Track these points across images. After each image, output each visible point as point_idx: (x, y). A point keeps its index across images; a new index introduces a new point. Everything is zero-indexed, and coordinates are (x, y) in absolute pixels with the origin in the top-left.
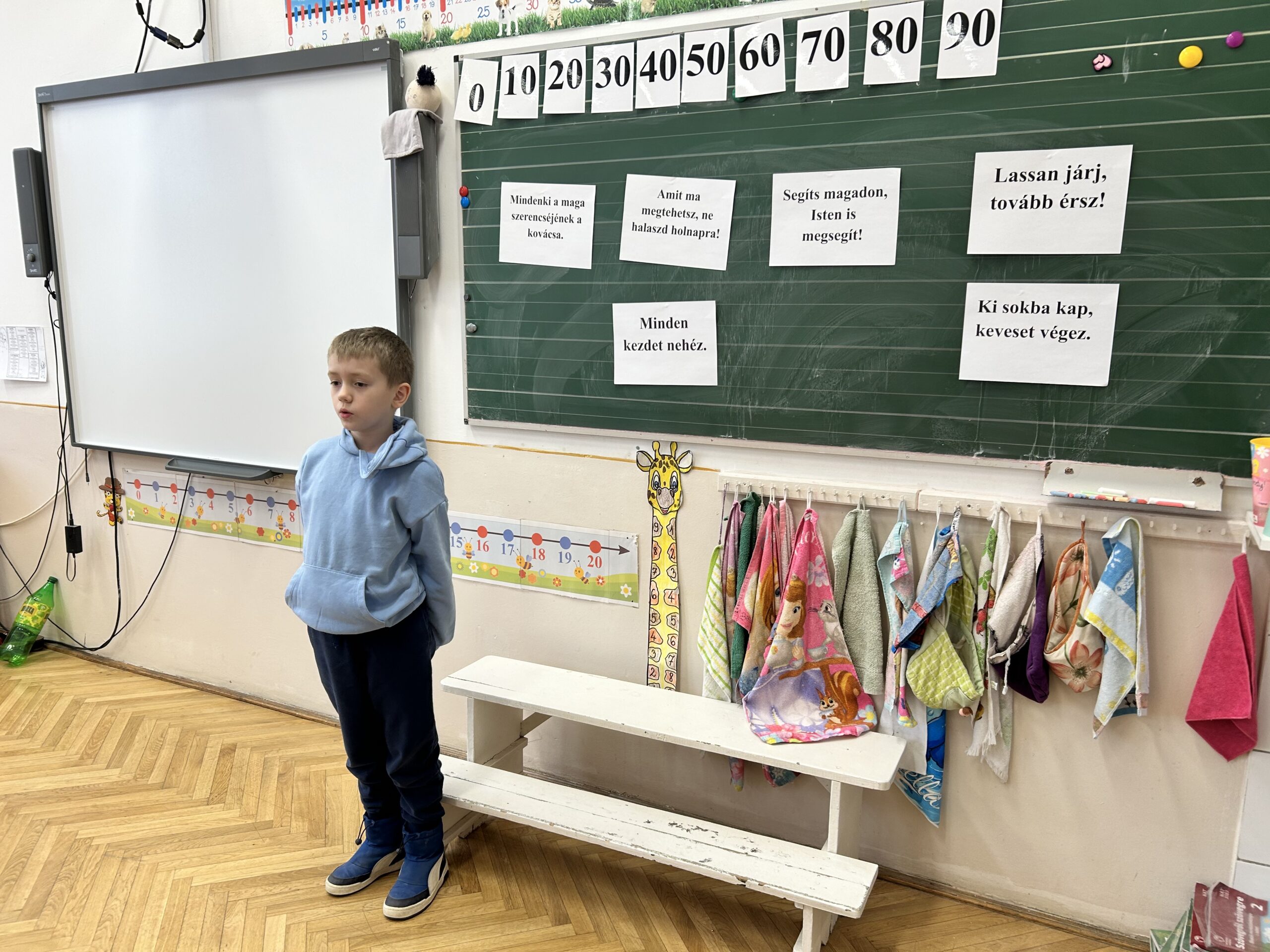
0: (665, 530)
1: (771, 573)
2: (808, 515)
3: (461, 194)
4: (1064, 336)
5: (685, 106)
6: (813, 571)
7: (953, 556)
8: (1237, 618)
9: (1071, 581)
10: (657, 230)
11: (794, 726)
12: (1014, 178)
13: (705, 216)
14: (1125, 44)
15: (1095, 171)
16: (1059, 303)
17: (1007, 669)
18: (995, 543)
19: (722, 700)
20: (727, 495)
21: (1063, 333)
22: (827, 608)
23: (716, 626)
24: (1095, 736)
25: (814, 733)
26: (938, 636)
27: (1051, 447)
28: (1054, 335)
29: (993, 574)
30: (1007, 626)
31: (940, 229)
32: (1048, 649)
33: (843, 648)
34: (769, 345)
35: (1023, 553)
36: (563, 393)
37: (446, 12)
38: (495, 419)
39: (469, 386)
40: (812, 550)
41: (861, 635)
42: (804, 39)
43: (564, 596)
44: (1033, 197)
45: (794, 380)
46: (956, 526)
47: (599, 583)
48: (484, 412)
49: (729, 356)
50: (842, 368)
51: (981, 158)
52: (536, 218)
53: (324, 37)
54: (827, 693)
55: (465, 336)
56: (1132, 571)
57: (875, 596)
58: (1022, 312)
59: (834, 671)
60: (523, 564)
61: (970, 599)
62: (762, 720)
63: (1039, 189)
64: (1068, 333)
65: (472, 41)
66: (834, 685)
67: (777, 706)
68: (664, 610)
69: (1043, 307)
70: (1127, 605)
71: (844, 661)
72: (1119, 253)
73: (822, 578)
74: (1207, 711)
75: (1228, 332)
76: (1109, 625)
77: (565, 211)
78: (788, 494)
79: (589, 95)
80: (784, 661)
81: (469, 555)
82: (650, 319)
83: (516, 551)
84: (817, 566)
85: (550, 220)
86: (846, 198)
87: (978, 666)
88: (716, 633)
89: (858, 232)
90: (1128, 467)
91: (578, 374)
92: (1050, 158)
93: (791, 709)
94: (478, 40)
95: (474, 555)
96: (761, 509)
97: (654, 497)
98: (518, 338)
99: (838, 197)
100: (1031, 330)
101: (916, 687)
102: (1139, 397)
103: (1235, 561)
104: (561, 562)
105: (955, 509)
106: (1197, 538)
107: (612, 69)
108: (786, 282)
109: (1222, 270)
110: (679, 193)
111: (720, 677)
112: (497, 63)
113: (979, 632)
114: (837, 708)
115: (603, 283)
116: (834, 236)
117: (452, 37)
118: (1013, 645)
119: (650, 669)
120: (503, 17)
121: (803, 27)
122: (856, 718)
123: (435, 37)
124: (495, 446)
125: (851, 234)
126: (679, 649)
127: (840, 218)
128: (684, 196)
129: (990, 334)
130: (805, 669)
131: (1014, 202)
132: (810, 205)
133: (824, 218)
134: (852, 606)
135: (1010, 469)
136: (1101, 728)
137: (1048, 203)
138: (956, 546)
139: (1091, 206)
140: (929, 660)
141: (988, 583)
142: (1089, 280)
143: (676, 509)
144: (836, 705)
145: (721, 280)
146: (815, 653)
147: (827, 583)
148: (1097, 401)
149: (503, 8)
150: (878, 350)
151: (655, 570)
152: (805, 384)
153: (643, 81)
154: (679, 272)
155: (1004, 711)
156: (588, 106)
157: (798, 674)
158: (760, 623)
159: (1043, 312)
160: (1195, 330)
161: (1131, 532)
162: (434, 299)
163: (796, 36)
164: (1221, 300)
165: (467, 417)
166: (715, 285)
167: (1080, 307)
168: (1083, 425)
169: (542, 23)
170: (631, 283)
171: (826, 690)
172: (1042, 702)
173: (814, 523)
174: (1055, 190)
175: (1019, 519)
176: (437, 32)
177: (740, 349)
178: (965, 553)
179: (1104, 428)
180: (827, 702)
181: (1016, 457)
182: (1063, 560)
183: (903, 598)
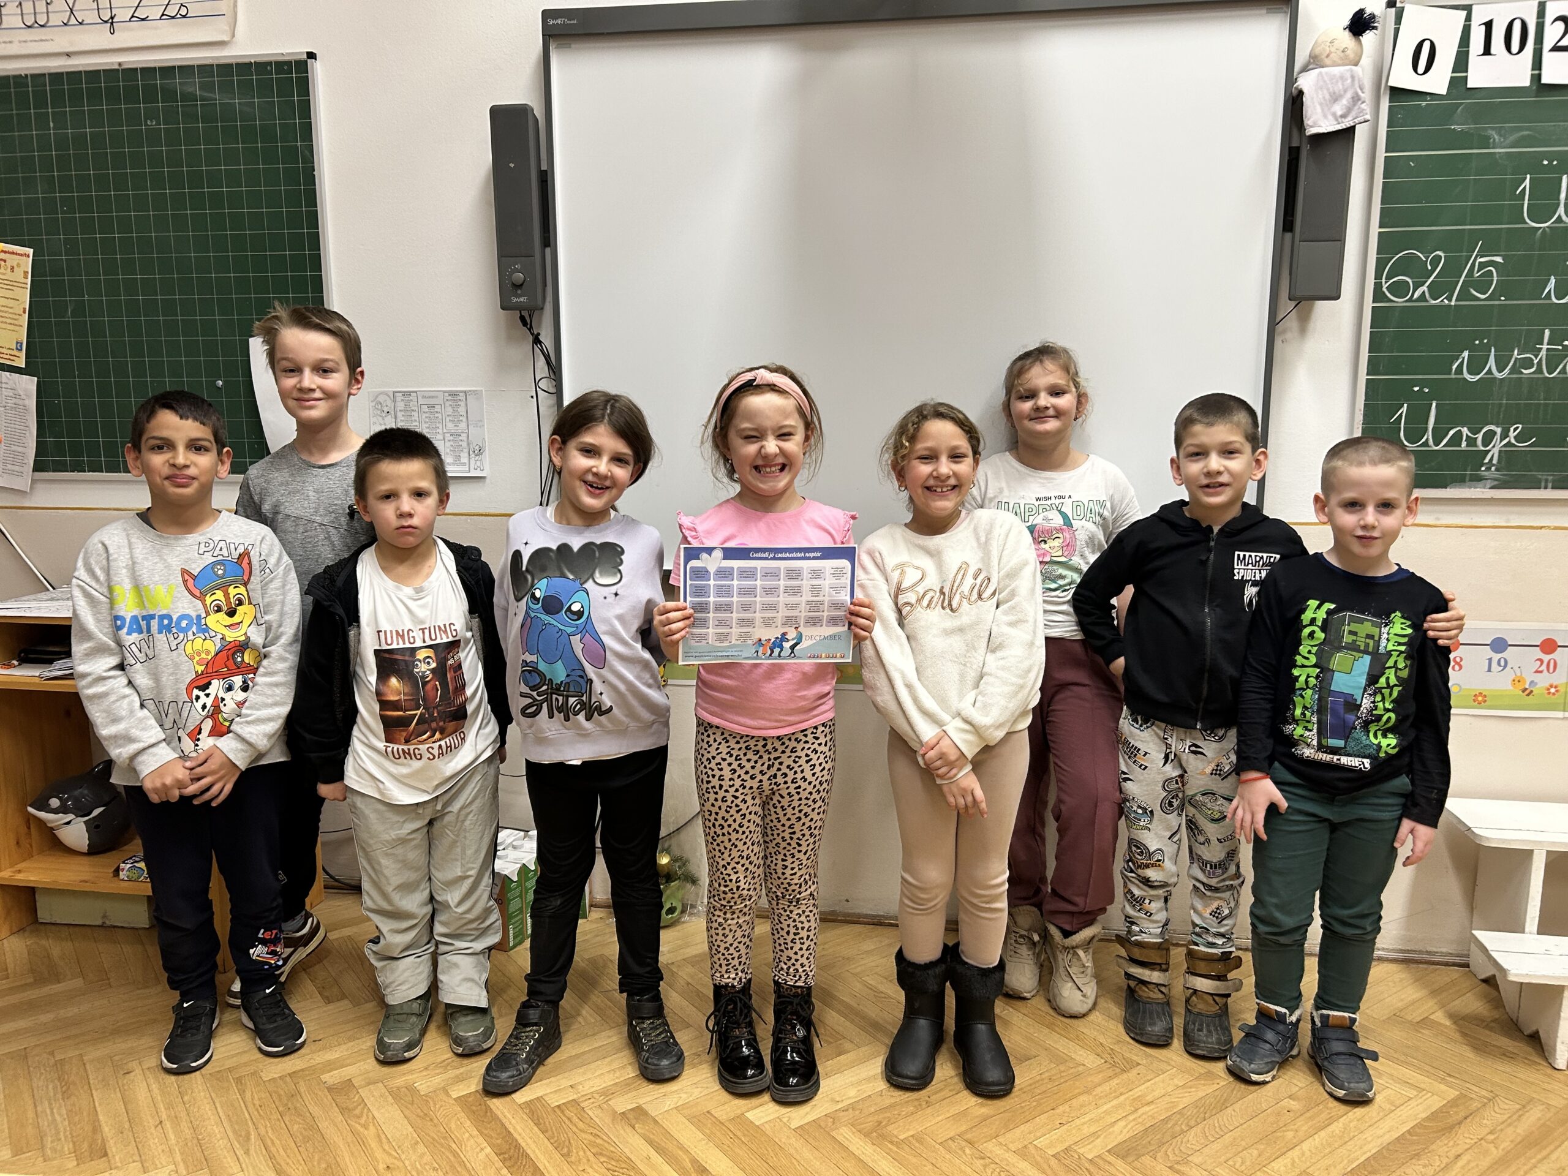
43: (1488, 717)
47: (1549, 693)
55: (1364, 378)
104: (1489, 670)
162: (1303, 329)
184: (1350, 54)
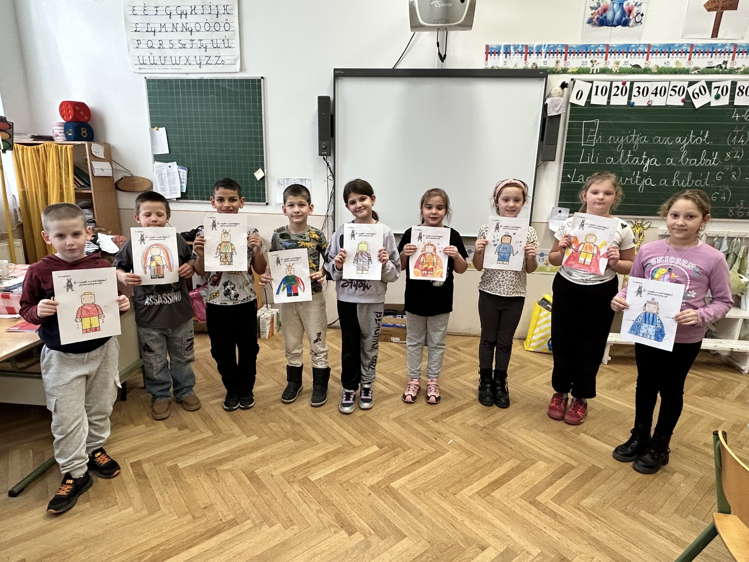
37: (567, 61)
39: (559, 201)
53: (505, 64)
65: (578, 74)
94: (581, 73)
112: (591, 83)
117: (569, 71)
120: (593, 66)
123: (560, 70)
149: (593, 63)
169: (610, 70)
176: (562, 68)
184: (561, 94)
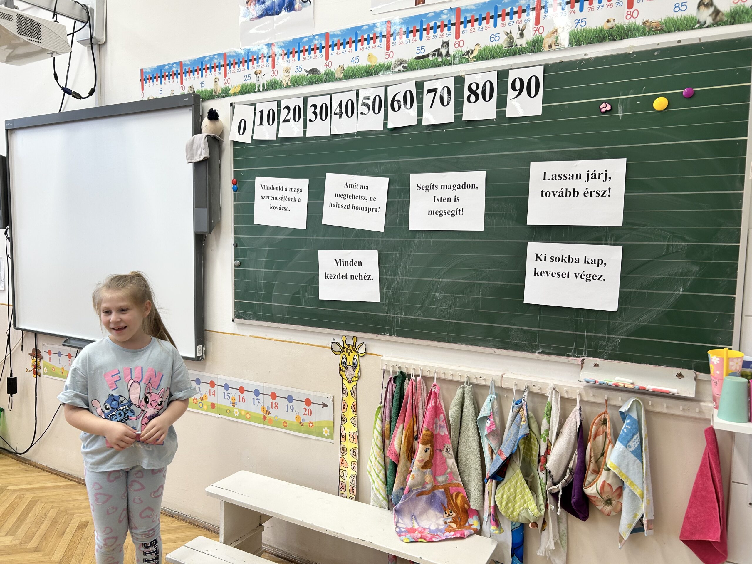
0: (350, 393)
1: (411, 425)
2: (434, 387)
3: (233, 183)
4: (589, 278)
5: (359, 133)
6: (438, 424)
7: (523, 420)
8: (709, 470)
9: (600, 438)
10: (344, 206)
11: (424, 529)
12: (554, 177)
13: (372, 199)
14: (619, 96)
15: (604, 174)
16: (585, 257)
17: (560, 497)
18: (551, 411)
19: (383, 508)
20: (385, 371)
21: (588, 276)
22: (447, 450)
23: (378, 459)
24: (620, 547)
25: (437, 535)
26: (515, 472)
27: (584, 349)
28: (583, 277)
29: (550, 432)
30: (559, 467)
31: (510, 209)
32: (586, 485)
33: (458, 477)
34: (410, 278)
35: (568, 419)
36: (290, 304)
37: (227, 78)
38: (250, 319)
39: (235, 299)
40: (437, 410)
41: (469, 468)
42: (427, 93)
43: (289, 434)
44: (567, 189)
45: (425, 300)
46: (525, 399)
47: (310, 426)
48: (244, 315)
49: (386, 284)
50: (453, 293)
51: (534, 165)
52: (275, 198)
53: (161, 92)
54: (448, 506)
55: (234, 268)
56: (638, 434)
57: (476, 443)
58: (562, 262)
59: (453, 492)
60: (265, 412)
61: (535, 448)
62: (405, 524)
63: (570, 185)
64: (592, 276)
65: (241, 95)
66: (453, 501)
67: (415, 514)
68: (349, 445)
69: (576, 259)
70: (636, 458)
71: (458, 485)
72: (622, 225)
73: (444, 429)
74: (692, 534)
75: (693, 278)
76: (624, 471)
77: (291, 195)
78: (422, 373)
79: (305, 126)
80: (419, 484)
81: (234, 404)
82: (340, 260)
83: (261, 403)
84: (441, 421)
85: (283, 199)
86: (453, 189)
87: (541, 494)
88: (377, 464)
89: (461, 210)
90: (633, 364)
91: (298, 292)
92: (576, 166)
93: (424, 517)
94: (244, 94)
95: (237, 404)
96: (406, 381)
97: (343, 372)
98: (264, 270)
99: (449, 188)
100: (568, 273)
101: (501, 506)
102: (638, 319)
103: (706, 431)
104: (287, 411)
105: (525, 387)
106: (681, 413)
107: (318, 111)
108: (419, 240)
109: (687, 238)
110: (356, 185)
111: (380, 493)
112: (254, 107)
113: (541, 471)
114: (455, 517)
115: (313, 238)
116: (447, 212)
117: (230, 92)
118: (564, 481)
119: (340, 484)
120: (258, 80)
121: (427, 86)
122: (467, 524)
123: (220, 92)
124: (250, 336)
125: (457, 211)
126: (358, 472)
127: (450, 201)
128: (359, 187)
129: (543, 275)
130: (434, 490)
131: (555, 193)
132: (433, 193)
133: (441, 201)
134: (463, 449)
135: (559, 362)
136: (623, 541)
137: (576, 193)
138: (525, 413)
139: (602, 196)
140: (509, 488)
141: (547, 438)
142: (603, 242)
143: (357, 379)
144: (454, 515)
145: (381, 238)
146: (440, 479)
147: (447, 433)
148: (612, 320)
149: (258, 75)
150: (475, 283)
151: (344, 419)
152: (432, 303)
153: (335, 118)
154: (357, 232)
155: (561, 525)
156: (305, 132)
157: (429, 493)
158: (404, 458)
159: (575, 262)
160: (672, 275)
161: (637, 408)
162: (217, 245)
163: (423, 91)
164: (688, 257)
165: (234, 318)
166: (377, 240)
167: (599, 260)
168: (604, 335)
169: (279, 84)
170: (329, 238)
171: (448, 504)
172: (585, 521)
173: (437, 393)
174: (580, 185)
175: (565, 395)
176: (222, 89)
177: (393, 280)
178: (532, 417)
179: (617, 338)
180: (448, 512)
181: (563, 355)
182: (595, 424)
183: (493, 446)
